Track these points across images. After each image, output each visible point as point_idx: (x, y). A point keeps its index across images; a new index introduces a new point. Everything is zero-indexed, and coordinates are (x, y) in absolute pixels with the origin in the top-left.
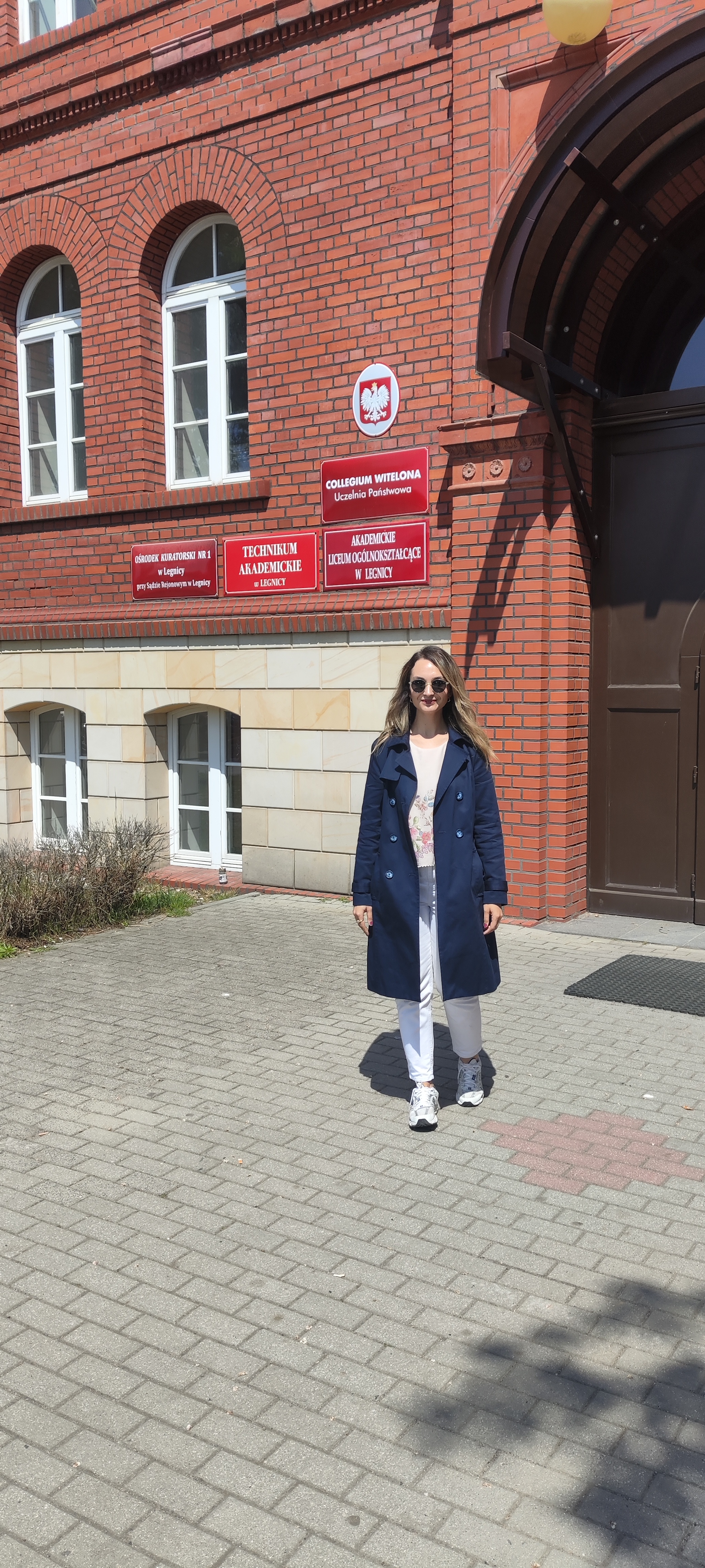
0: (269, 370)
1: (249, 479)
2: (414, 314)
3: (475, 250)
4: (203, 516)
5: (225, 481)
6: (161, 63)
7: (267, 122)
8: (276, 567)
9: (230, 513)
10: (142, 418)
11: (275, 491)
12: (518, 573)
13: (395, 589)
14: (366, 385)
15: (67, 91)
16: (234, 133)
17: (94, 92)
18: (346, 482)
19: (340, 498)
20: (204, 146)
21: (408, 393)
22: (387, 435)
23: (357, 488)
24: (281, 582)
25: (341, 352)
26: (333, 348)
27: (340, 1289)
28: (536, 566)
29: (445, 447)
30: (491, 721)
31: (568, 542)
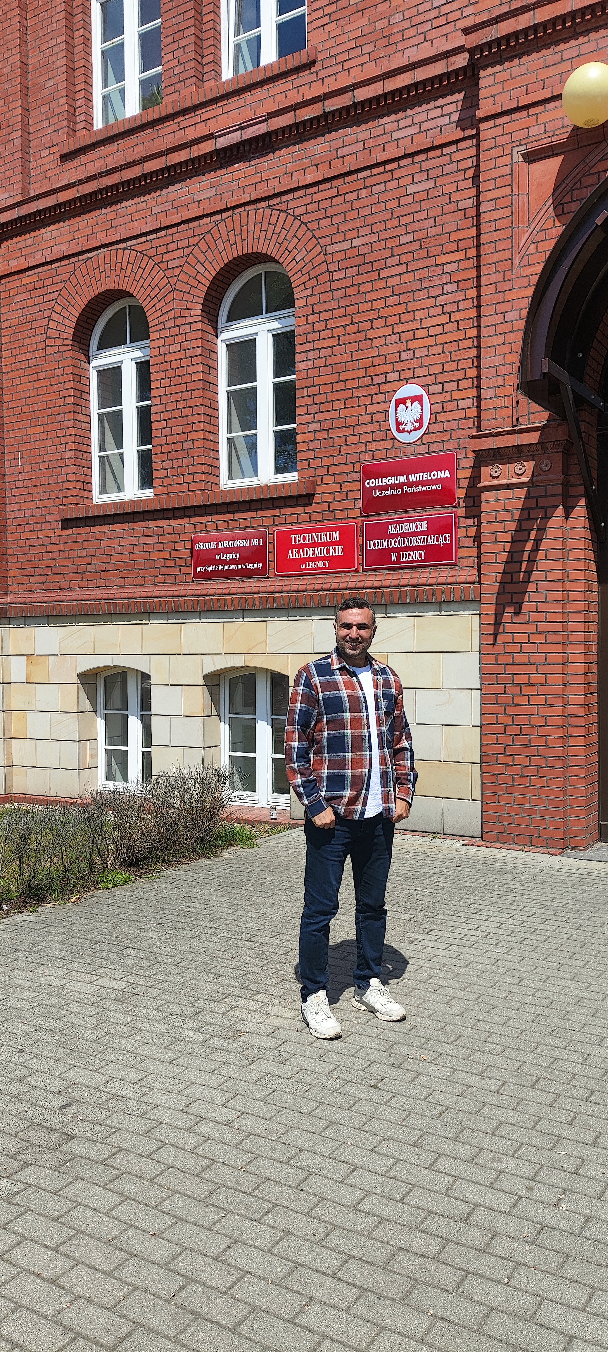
0: (315, 390)
1: (297, 478)
2: (443, 344)
3: (500, 292)
4: (256, 510)
5: (273, 481)
6: (222, 142)
7: (315, 189)
8: (320, 552)
9: (280, 508)
10: (203, 430)
11: (319, 489)
12: (541, 555)
13: (427, 569)
14: (402, 401)
15: (140, 165)
16: (285, 198)
17: (164, 166)
18: (384, 481)
19: (378, 494)
20: (259, 209)
21: (438, 407)
22: (419, 442)
23: (393, 486)
24: (325, 564)
25: (378, 375)
26: (371, 371)
27: (570, 1164)
28: (557, 549)
29: (473, 451)
30: (517, 679)
31: (583, 529)
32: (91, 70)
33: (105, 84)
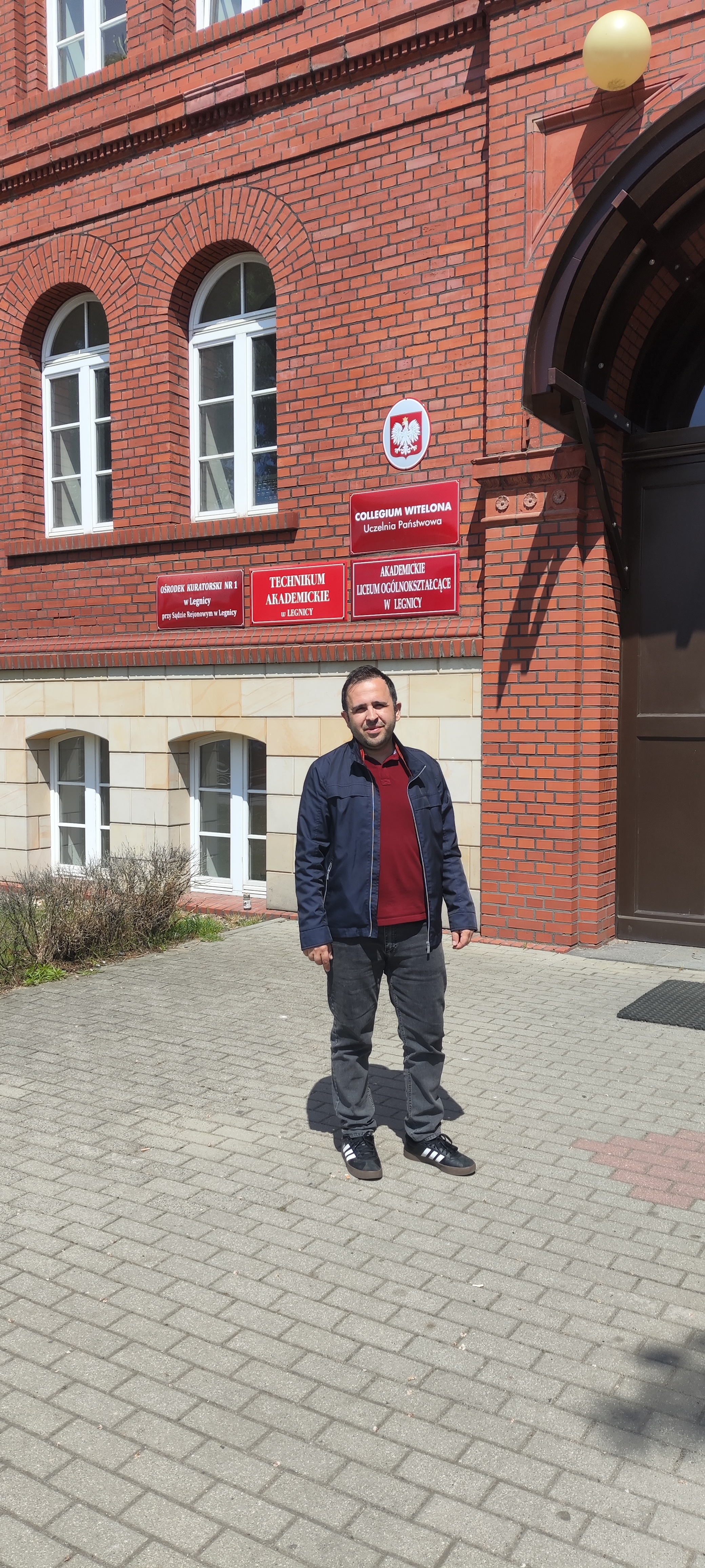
0: (298, 405)
1: (277, 510)
2: (446, 351)
3: (509, 289)
4: (230, 548)
5: (250, 513)
6: (194, 106)
7: (300, 164)
8: (303, 597)
9: (257, 545)
10: (170, 451)
11: (303, 523)
12: (552, 603)
13: (425, 619)
14: (397, 419)
15: (99, 134)
16: (265, 174)
17: (126, 135)
18: (376, 514)
19: (369, 529)
20: (235, 187)
21: (439, 427)
22: (417, 468)
23: (387, 520)
24: (308, 612)
25: (371, 388)
26: (363, 383)
27: (483, 1299)
28: (570, 596)
29: (477, 480)
30: (523, 749)
31: (601, 573)
32: (45, 18)
33: (62, 34)
